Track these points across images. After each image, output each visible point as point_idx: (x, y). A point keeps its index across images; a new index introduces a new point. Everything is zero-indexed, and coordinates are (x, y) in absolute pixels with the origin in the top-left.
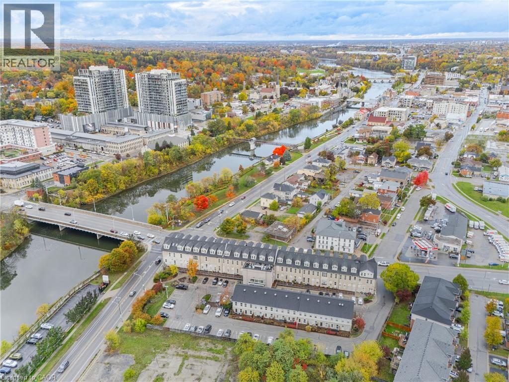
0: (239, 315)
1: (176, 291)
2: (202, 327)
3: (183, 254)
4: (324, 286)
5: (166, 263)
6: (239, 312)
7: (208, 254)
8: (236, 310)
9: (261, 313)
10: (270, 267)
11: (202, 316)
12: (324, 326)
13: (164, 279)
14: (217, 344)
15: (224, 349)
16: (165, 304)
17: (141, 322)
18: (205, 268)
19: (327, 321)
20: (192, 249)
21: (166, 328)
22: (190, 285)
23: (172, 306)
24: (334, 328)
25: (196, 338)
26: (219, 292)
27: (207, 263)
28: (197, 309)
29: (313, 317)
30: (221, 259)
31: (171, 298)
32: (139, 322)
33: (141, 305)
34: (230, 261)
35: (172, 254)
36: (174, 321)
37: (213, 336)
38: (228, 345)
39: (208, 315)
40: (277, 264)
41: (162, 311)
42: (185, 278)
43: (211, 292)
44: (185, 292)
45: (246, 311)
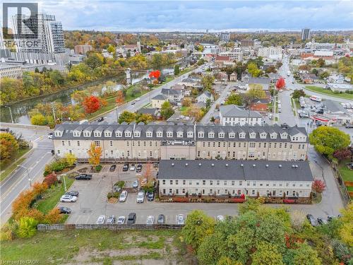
0: (169, 196)
1: (76, 183)
2: (124, 217)
3: (81, 142)
4: (252, 158)
5: (59, 155)
6: (167, 192)
7: (114, 137)
8: (164, 190)
9: (197, 190)
10: (191, 142)
11: (118, 205)
12: (277, 195)
13: (58, 171)
14: (150, 236)
15: (162, 240)
16: (63, 196)
17: (28, 222)
18: (110, 156)
19: (282, 187)
20: (93, 134)
21: (69, 225)
22: (94, 175)
23: (74, 198)
24: (290, 195)
25: (116, 232)
26: (134, 178)
27: (111, 148)
28: (109, 198)
29: (264, 186)
30: (130, 142)
31: (71, 190)
32: (24, 222)
33: (27, 201)
34: (142, 142)
35: (66, 142)
36: (80, 217)
37: (142, 226)
38: (165, 235)
39: (126, 202)
40: (198, 139)
41: (59, 205)
42: (86, 168)
43: (123, 178)
44: (89, 182)
45: (177, 190)
